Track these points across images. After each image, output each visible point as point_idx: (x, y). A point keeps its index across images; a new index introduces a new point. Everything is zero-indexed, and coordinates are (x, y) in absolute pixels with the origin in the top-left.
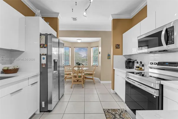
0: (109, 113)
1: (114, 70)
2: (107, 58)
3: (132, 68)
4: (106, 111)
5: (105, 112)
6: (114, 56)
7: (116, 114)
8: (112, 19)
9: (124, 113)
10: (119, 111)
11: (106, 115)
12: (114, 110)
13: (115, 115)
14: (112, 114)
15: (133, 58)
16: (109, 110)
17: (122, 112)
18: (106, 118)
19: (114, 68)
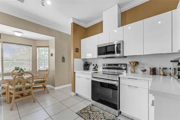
0: (83, 113)
1: (75, 72)
2: (62, 61)
3: (87, 70)
4: (79, 113)
5: (79, 115)
6: (74, 59)
7: (88, 111)
8: (72, 22)
9: (92, 107)
10: (88, 108)
11: (82, 117)
12: (85, 109)
13: (88, 113)
14: (85, 113)
15: (89, 61)
16: (81, 111)
17: (91, 107)
18: (84, 118)
19: (75, 71)
